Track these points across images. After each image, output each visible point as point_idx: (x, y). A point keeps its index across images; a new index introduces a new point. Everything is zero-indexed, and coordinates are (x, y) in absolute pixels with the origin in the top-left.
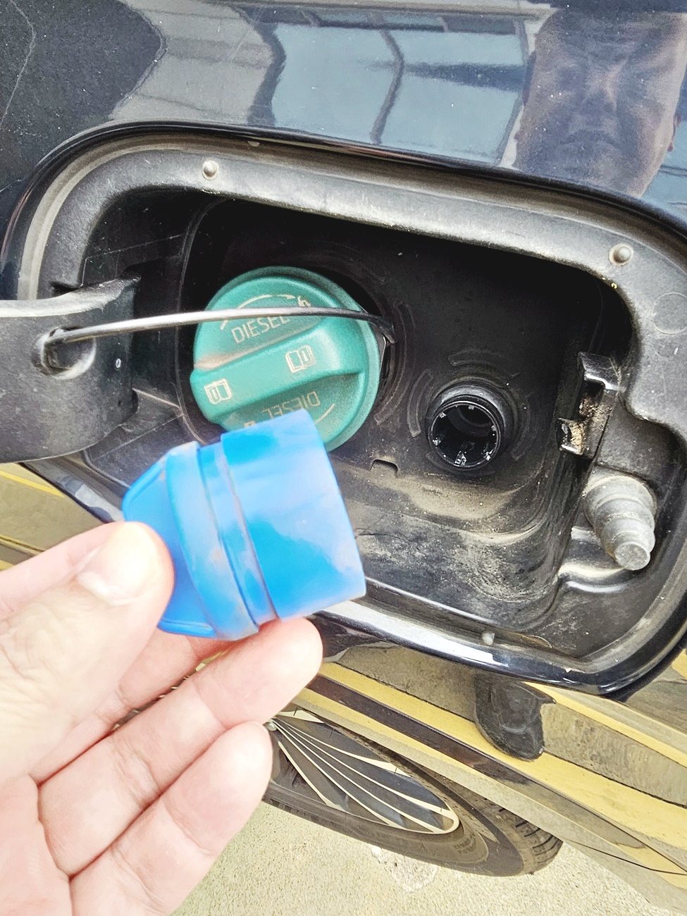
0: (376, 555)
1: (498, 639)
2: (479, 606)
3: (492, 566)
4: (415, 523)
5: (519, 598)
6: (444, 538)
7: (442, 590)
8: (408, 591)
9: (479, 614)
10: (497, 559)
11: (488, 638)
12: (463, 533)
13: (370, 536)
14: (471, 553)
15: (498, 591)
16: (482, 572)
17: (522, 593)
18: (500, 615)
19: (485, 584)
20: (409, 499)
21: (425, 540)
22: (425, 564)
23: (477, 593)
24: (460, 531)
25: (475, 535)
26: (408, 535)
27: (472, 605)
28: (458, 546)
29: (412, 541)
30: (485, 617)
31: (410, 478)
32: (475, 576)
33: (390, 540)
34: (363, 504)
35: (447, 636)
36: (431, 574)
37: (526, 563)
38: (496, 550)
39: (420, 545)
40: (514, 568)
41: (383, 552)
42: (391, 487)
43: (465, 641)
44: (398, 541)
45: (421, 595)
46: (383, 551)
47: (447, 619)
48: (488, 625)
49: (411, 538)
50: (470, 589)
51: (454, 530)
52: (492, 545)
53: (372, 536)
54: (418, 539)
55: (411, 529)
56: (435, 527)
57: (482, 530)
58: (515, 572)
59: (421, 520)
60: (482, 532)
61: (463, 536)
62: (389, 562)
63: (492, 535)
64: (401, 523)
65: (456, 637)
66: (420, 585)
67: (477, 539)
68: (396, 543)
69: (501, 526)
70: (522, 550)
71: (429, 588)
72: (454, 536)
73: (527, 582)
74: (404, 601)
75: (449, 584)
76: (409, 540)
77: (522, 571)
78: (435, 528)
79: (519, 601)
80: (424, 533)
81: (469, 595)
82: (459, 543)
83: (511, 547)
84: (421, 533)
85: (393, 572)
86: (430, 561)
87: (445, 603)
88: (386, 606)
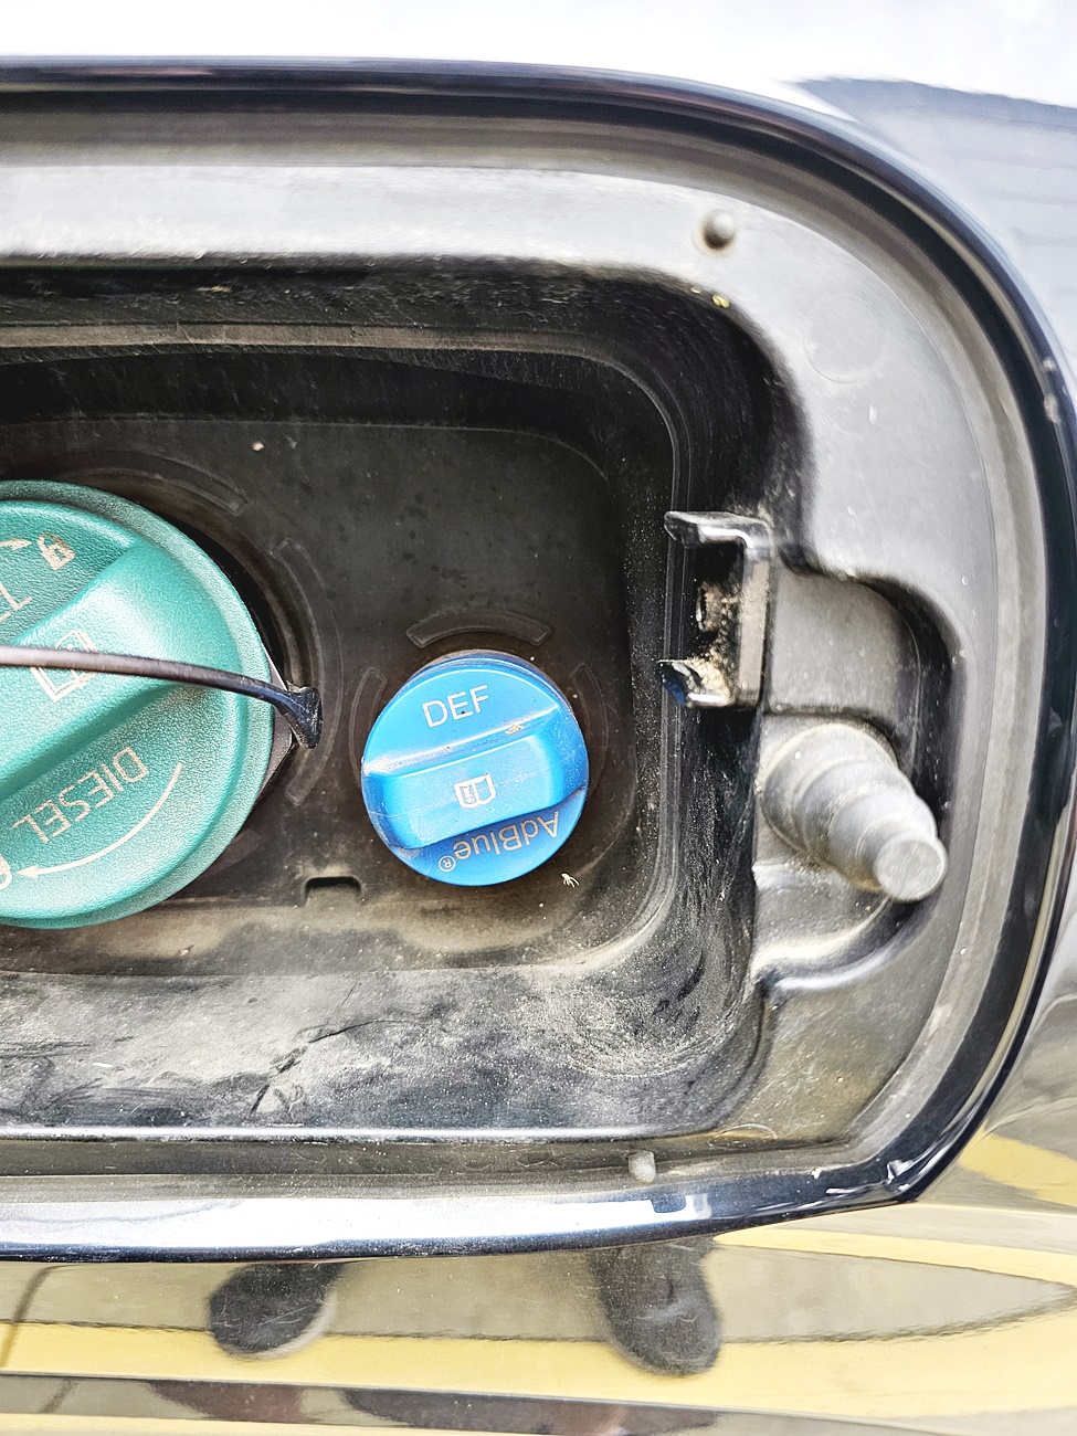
0: (356, 1074)
1: (663, 1161)
2: (607, 1104)
3: (604, 1016)
4: (422, 982)
5: (681, 1059)
6: (491, 991)
7: (519, 1100)
8: (447, 1126)
9: (611, 1122)
10: (608, 999)
11: (644, 1167)
12: (524, 971)
13: (334, 1038)
14: (553, 1006)
15: (634, 1060)
16: (587, 1034)
17: (681, 1047)
18: (655, 1108)
19: (602, 1057)
20: (399, 937)
21: (454, 1007)
22: (468, 1058)
23: (594, 1079)
24: (518, 968)
25: (549, 967)
26: (416, 1009)
27: (590, 1108)
28: (525, 997)
29: (427, 1018)
30: (626, 1124)
31: (389, 897)
32: (577, 1045)
33: (380, 1031)
34: (304, 977)
35: (554, 1196)
36: (486, 1073)
37: (666, 986)
38: (601, 982)
39: (445, 1021)
40: (647, 1005)
41: (373, 1061)
42: (355, 927)
43: (593, 1194)
44: (399, 1028)
45: (481, 1125)
46: (372, 1059)
47: (547, 1158)
48: (636, 1139)
49: (424, 1013)
50: (574, 1076)
51: (504, 971)
52: (588, 975)
53: (339, 1036)
54: (439, 1010)
55: (419, 996)
56: (466, 977)
57: (560, 953)
58: (651, 1011)
59: (433, 972)
60: (560, 958)
61: (527, 977)
62: (390, 1077)
63: (582, 956)
64: (393, 992)
65: (572, 1190)
66: (469, 1103)
67: (557, 974)
68: (395, 1034)
69: (594, 934)
70: (650, 965)
71: (492, 1104)
72: (508, 981)
73: (683, 1021)
74: (444, 1154)
75: (531, 1082)
76: (422, 1018)
77: (664, 1003)
78: (468, 978)
79: (683, 1065)
80: (448, 994)
81: (578, 1090)
82: (524, 991)
83: (626, 967)
84: (441, 997)
85: (405, 1098)
86: (476, 1046)
87: (533, 1124)
88: (408, 1180)
